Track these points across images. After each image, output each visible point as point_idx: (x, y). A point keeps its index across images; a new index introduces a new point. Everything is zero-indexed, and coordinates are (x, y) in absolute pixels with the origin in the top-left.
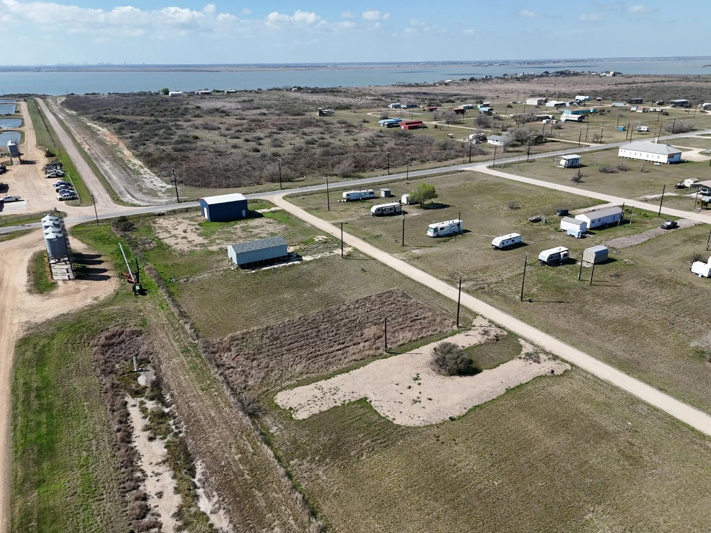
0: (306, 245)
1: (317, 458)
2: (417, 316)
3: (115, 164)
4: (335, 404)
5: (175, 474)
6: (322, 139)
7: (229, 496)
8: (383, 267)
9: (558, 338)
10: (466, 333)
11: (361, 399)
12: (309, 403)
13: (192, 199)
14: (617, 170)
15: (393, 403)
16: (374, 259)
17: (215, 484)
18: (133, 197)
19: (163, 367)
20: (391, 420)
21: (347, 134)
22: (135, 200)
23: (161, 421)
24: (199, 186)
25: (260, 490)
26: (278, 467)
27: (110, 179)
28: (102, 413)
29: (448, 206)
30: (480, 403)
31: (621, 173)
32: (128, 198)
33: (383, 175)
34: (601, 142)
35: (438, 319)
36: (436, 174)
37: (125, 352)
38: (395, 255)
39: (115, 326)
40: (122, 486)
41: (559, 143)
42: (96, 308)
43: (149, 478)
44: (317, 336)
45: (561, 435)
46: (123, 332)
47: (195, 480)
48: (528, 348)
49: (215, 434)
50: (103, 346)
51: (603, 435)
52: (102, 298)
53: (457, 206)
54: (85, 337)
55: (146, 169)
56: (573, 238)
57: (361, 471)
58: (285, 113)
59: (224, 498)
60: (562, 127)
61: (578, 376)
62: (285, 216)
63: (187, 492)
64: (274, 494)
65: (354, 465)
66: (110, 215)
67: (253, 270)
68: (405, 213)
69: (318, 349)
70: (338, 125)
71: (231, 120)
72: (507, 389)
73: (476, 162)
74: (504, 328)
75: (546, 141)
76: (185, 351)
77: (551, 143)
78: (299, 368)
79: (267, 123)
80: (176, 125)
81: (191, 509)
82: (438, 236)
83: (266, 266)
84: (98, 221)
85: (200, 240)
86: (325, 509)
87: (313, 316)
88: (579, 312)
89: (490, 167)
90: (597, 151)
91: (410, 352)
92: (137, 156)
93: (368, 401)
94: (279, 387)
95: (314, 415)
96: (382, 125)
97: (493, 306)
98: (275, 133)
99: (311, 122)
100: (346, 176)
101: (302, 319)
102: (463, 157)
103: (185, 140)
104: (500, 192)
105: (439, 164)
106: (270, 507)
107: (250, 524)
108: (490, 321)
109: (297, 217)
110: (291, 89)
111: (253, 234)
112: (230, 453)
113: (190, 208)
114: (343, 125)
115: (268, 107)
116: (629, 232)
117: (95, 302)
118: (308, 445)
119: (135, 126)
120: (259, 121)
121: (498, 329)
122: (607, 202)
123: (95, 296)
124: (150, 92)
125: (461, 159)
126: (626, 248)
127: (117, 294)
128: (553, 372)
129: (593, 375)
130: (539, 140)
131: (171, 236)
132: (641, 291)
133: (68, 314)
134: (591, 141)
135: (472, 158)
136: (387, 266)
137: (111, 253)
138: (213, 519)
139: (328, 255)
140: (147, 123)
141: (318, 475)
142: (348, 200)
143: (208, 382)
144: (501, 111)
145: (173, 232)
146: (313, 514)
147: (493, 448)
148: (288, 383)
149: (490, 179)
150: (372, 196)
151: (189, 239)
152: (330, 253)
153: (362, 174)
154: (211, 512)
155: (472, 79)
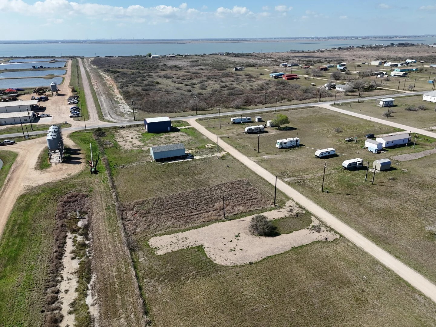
0: (199, 149)
1: (160, 279)
2: (252, 197)
3: (107, 97)
4: (182, 248)
6: (232, 85)
8: (242, 165)
9: (338, 217)
10: (279, 210)
16: (237, 160)
18: (111, 116)
19: (93, 217)
20: (213, 260)
21: (248, 82)
22: (111, 118)
23: (82, 248)
24: (149, 111)
25: (121, 295)
26: (136, 282)
27: (102, 106)
28: (51, 241)
29: (296, 129)
30: (272, 255)
31: (421, 112)
32: (108, 117)
33: (262, 108)
34: (414, 91)
35: (264, 200)
36: (295, 108)
37: (76, 207)
38: (251, 158)
40: (47, 284)
41: (384, 90)
42: (67, 180)
44: (186, 205)
45: (318, 280)
46: (78, 195)
47: (89, 285)
48: (315, 223)
49: (107, 259)
50: (65, 202)
51: (346, 283)
52: (73, 174)
53: (301, 129)
54: (56, 196)
55: (123, 101)
56: (371, 153)
57: (184, 290)
58: (215, 69)
60: (390, 80)
61: (343, 243)
62: (193, 131)
63: (82, 291)
65: (181, 286)
66: (94, 127)
67: (163, 163)
68: (267, 132)
69: (184, 213)
70: (244, 77)
71: (182, 73)
72: (292, 248)
73: (324, 101)
74: (304, 209)
75: (376, 89)
77: (379, 90)
78: (168, 224)
79: (202, 75)
80: (149, 75)
81: (81, 302)
82: (282, 148)
83: (171, 161)
84: (86, 130)
85: (139, 143)
86: (155, 311)
87: (188, 193)
88: (359, 201)
89: (332, 105)
90: (409, 96)
91: (239, 219)
92: (121, 93)
93: (203, 247)
94: (153, 235)
95: (167, 253)
96: (271, 77)
97: (302, 194)
98: (204, 81)
99: (228, 75)
100: (238, 108)
101: (181, 194)
102: (317, 98)
103: (151, 84)
104: (333, 121)
105: (300, 102)
106: (123, 306)
107: (109, 314)
109: (200, 132)
110: (223, 54)
111: (171, 141)
113: (140, 124)
114: (248, 76)
115: (206, 65)
116: (413, 150)
117: (68, 176)
118: (158, 271)
119: (125, 76)
120: (197, 73)
121: (300, 208)
122: (404, 130)
123: (69, 173)
124: (141, 56)
125: (314, 100)
126: (406, 161)
127: (82, 172)
128: (326, 239)
129: (352, 243)
130: (371, 88)
131: (124, 141)
132: (407, 191)
133: (51, 182)
134: (407, 89)
135: (322, 99)
136: (244, 164)
137: (87, 149)
138: (91, 309)
139: (210, 156)
140: (133, 74)
141: (157, 290)
142: (234, 123)
143: (114, 228)
144: (351, 69)
145: (126, 138)
146: (146, 313)
147: (270, 284)
148: (160, 232)
149: (329, 112)
150: (249, 121)
151: (133, 143)
152: (212, 155)
153: (248, 107)
154: (91, 305)
155: (340, 48)
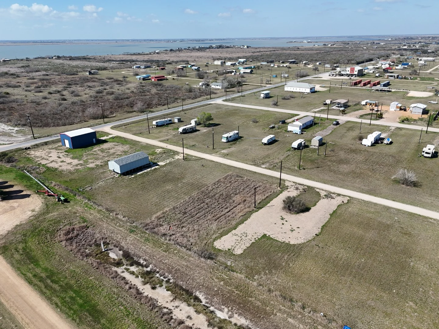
0: (153, 156)
1: (267, 272)
2: (255, 186)
4: (251, 242)
5: (188, 303)
6: (105, 89)
7: (234, 305)
8: (212, 162)
9: (332, 185)
10: (287, 191)
11: (263, 235)
12: (236, 244)
13: (44, 136)
14: (289, 98)
15: (281, 234)
16: (203, 159)
17: (220, 302)
19: (123, 244)
20: (288, 243)
21: (120, 85)
23: (150, 276)
24: (41, 126)
25: (251, 297)
26: (251, 282)
28: (108, 282)
29: (219, 124)
30: (323, 224)
31: (293, 99)
33: (165, 109)
34: (270, 84)
35: (267, 186)
36: (197, 106)
37: (85, 241)
38: (213, 154)
39: (65, 226)
42: (39, 217)
43: (173, 310)
44: (208, 207)
45: (371, 231)
46: (74, 228)
47: (203, 303)
48: (323, 194)
49: (196, 274)
50: (67, 240)
52: (37, 209)
53: (224, 124)
54: (48, 237)
56: (298, 135)
57: (296, 272)
58: (62, 73)
59: (232, 308)
60: (245, 76)
61: (356, 202)
62: (123, 140)
63: (204, 311)
64: (261, 297)
65: (290, 270)
67: (132, 175)
68: (199, 130)
69: (215, 214)
70: (108, 80)
71: (24, 80)
72: (330, 215)
73: (214, 98)
74: (303, 185)
75: (243, 85)
76: (132, 231)
77: (246, 85)
78: (214, 227)
79: (54, 81)
81: (215, 320)
82: (228, 142)
83: (139, 172)
85: (75, 162)
86: (295, 296)
87: (196, 196)
88: (331, 171)
89: (224, 101)
90: (272, 88)
91: (267, 206)
93: (267, 235)
94: (212, 239)
95: (245, 250)
96: (138, 79)
98: (67, 87)
99: (88, 79)
100: (142, 111)
101: (191, 199)
102: (204, 96)
104: (242, 114)
105: (193, 101)
106: (264, 303)
107: (260, 316)
108: (294, 182)
109: (132, 140)
110: (52, 58)
111: (111, 153)
112: (215, 282)
113: (48, 142)
114: (111, 80)
115: (46, 70)
116: (320, 128)
117: (34, 213)
118: (256, 266)
120: (47, 80)
121: (301, 186)
122: (299, 115)
123: (31, 209)
126: (326, 136)
127: (47, 205)
128: (343, 202)
129: (362, 200)
130: (240, 84)
131: (51, 162)
132: (349, 157)
133: (21, 225)
134: (265, 83)
135: (211, 96)
136: (214, 161)
137: (14, 179)
138: (233, 320)
139: (173, 160)
141: (275, 280)
142: (157, 126)
143: (165, 246)
144: (204, 69)
145: (51, 159)
146: (291, 300)
147: (347, 244)
148: (215, 236)
149: (229, 107)
150: (170, 122)
151: (67, 162)
152: (173, 158)
153: (152, 110)
154: (229, 318)
155: (171, 50)
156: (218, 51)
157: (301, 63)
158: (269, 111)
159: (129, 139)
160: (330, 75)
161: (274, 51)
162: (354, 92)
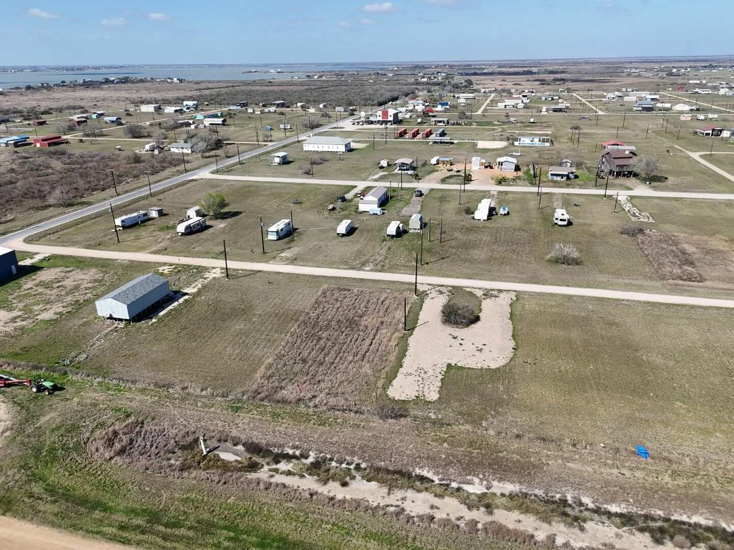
4: (439, 378)
5: (415, 489)
7: (485, 470)
8: (281, 275)
9: (480, 279)
10: (429, 298)
11: (447, 366)
12: (420, 386)
14: (320, 161)
15: (469, 358)
16: (259, 271)
17: (460, 472)
19: (234, 433)
20: (488, 368)
23: (323, 469)
25: (500, 452)
29: (240, 213)
30: (512, 334)
31: (328, 164)
34: (271, 141)
35: (397, 296)
38: (272, 262)
39: (93, 431)
42: (22, 428)
43: (402, 505)
45: (572, 329)
46: (115, 431)
47: (437, 482)
48: (479, 293)
49: (398, 444)
51: (585, 319)
56: (378, 216)
59: (483, 474)
61: (527, 296)
62: (73, 260)
63: (447, 492)
64: (512, 447)
68: (211, 227)
72: (509, 319)
73: (191, 170)
74: (444, 286)
75: (224, 145)
76: (236, 409)
77: (230, 146)
81: (472, 498)
82: (280, 239)
83: (159, 312)
87: (301, 331)
88: (464, 261)
89: (213, 173)
90: (279, 148)
91: (418, 325)
93: (453, 365)
94: (380, 389)
95: (440, 392)
96: (4, 145)
97: (411, 274)
100: (67, 204)
108: (429, 285)
109: (92, 258)
112: (435, 447)
116: (402, 203)
121: (441, 287)
122: (356, 187)
125: (173, 170)
128: (511, 299)
129: (532, 292)
130: (219, 144)
139: (206, 281)
142: (124, 227)
143: (314, 417)
148: (380, 383)
150: (146, 218)
152: (205, 278)
153: (84, 200)
154: (487, 489)
155: (29, 88)
156: (128, 88)
157: (295, 105)
158: (304, 184)
159: (85, 257)
160: (354, 124)
161: (233, 86)
162: (406, 148)
